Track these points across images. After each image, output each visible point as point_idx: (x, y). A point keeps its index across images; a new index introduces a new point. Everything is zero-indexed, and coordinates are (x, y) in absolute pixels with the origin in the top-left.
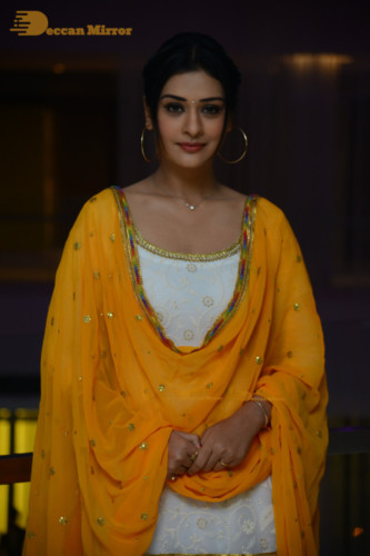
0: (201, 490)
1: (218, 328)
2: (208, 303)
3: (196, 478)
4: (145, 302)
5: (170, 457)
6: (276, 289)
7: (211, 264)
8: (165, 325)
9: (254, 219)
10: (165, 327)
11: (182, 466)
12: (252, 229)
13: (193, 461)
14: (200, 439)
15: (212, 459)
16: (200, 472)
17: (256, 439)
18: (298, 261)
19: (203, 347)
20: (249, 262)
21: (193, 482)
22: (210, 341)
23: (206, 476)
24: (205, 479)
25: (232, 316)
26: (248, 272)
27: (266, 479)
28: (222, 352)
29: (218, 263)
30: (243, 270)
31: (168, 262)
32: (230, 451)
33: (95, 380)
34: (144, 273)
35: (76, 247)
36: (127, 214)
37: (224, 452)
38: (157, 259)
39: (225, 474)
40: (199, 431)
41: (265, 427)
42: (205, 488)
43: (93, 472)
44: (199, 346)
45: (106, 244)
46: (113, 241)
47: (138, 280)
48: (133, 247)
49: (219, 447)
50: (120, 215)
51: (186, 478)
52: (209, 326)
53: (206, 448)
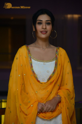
0: (45, 116)
1: (50, 78)
2: (48, 72)
3: (44, 114)
4: (33, 72)
5: (38, 108)
6: (63, 69)
7: (49, 63)
8: (38, 77)
9: (58, 52)
10: (38, 78)
11: (41, 110)
12: (58, 54)
13: (43, 110)
14: (45, 104)
15: (48, 109)
16: (45, 112)
17: (58, 105)
18: (69, 62)
19: (47, 82)
20: (57, 62)
21: (43, 115)
22: (49, 81)
23: (46, 113)
24: (46, 114)
25: (54, 75)
26: (57, 65)
27: (60, 114)
28: (51, 83)
29: (50, 63)
30: (56, 64)
31: (39, 62)
32: (52, 107)
33: (21, 90)
34: (33, 65)
35: (17, 59)
36: (29, 51)
37: (51, 107)
38: (36, 62)
39: (51, 113)
40: (45, 102)
41: (60, 102)
42: (46, 116)
43: (20, 112)
44: (46, 82)
45: (24, 58)
46: (26, 57)
47: (32, 66)
48: (30, 59)
49: (49, 106)
50: (28, 51)
51: (41, 113)
52: (48, 77)
53: (46, 106)
